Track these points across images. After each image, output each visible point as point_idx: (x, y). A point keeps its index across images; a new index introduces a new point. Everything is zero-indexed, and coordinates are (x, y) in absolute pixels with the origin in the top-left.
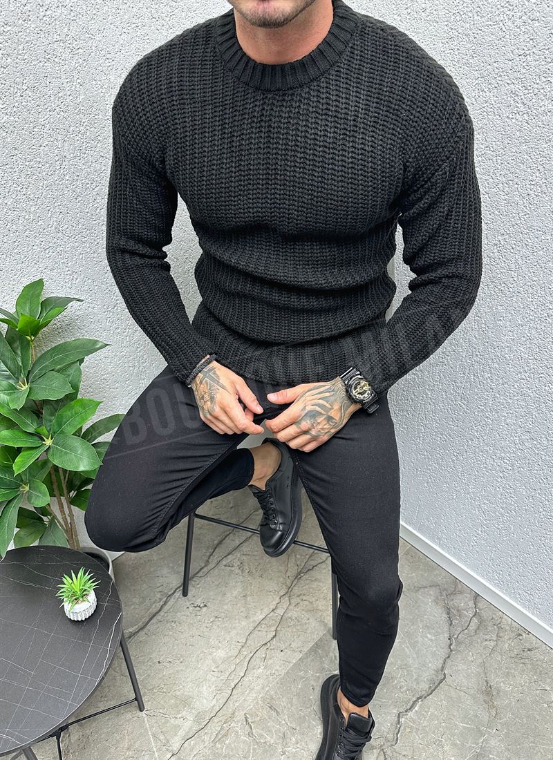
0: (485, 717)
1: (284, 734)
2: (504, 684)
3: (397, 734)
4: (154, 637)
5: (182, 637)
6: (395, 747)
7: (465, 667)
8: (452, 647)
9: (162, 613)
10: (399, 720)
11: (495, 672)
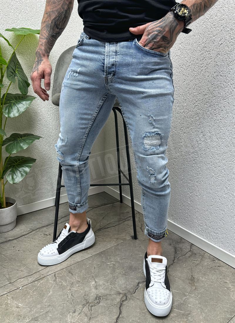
0: (188, 289)
1: (73, 283)
2: (202, 277)
3: (136, 290)
4: (20, 242)
5: (34, 243)
6: (133, 295)
7: (181, 269)
8: (174, 261)
9: (28, 235)
10: (138, 285)
11: (198, 272)
